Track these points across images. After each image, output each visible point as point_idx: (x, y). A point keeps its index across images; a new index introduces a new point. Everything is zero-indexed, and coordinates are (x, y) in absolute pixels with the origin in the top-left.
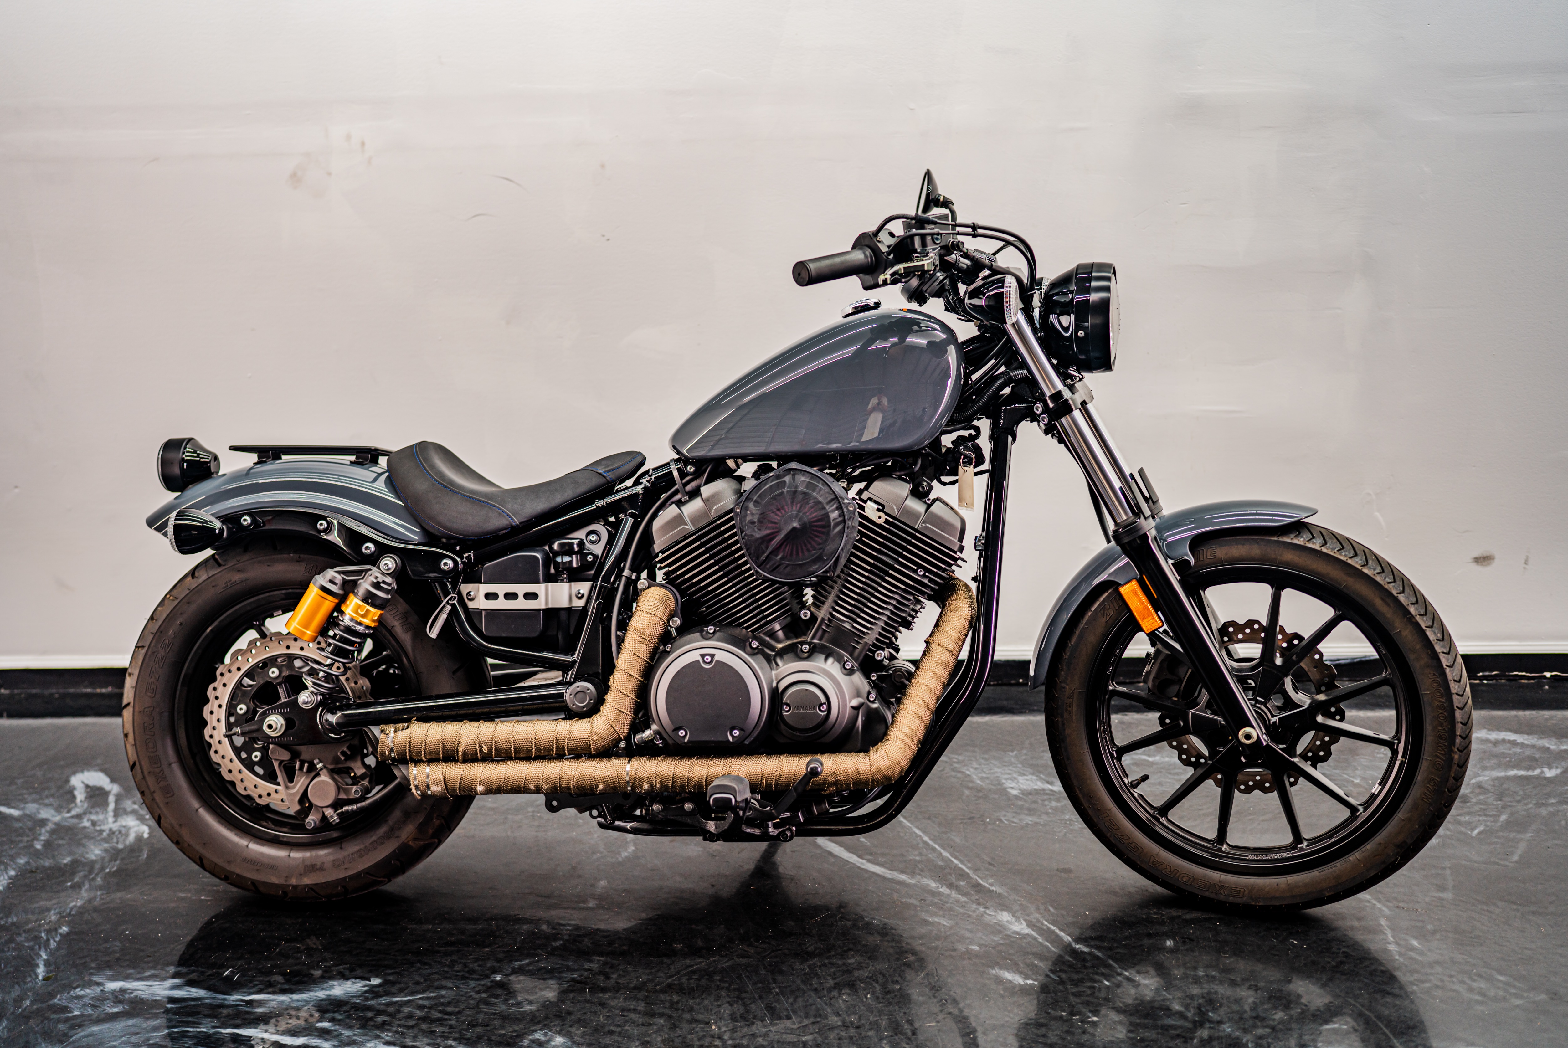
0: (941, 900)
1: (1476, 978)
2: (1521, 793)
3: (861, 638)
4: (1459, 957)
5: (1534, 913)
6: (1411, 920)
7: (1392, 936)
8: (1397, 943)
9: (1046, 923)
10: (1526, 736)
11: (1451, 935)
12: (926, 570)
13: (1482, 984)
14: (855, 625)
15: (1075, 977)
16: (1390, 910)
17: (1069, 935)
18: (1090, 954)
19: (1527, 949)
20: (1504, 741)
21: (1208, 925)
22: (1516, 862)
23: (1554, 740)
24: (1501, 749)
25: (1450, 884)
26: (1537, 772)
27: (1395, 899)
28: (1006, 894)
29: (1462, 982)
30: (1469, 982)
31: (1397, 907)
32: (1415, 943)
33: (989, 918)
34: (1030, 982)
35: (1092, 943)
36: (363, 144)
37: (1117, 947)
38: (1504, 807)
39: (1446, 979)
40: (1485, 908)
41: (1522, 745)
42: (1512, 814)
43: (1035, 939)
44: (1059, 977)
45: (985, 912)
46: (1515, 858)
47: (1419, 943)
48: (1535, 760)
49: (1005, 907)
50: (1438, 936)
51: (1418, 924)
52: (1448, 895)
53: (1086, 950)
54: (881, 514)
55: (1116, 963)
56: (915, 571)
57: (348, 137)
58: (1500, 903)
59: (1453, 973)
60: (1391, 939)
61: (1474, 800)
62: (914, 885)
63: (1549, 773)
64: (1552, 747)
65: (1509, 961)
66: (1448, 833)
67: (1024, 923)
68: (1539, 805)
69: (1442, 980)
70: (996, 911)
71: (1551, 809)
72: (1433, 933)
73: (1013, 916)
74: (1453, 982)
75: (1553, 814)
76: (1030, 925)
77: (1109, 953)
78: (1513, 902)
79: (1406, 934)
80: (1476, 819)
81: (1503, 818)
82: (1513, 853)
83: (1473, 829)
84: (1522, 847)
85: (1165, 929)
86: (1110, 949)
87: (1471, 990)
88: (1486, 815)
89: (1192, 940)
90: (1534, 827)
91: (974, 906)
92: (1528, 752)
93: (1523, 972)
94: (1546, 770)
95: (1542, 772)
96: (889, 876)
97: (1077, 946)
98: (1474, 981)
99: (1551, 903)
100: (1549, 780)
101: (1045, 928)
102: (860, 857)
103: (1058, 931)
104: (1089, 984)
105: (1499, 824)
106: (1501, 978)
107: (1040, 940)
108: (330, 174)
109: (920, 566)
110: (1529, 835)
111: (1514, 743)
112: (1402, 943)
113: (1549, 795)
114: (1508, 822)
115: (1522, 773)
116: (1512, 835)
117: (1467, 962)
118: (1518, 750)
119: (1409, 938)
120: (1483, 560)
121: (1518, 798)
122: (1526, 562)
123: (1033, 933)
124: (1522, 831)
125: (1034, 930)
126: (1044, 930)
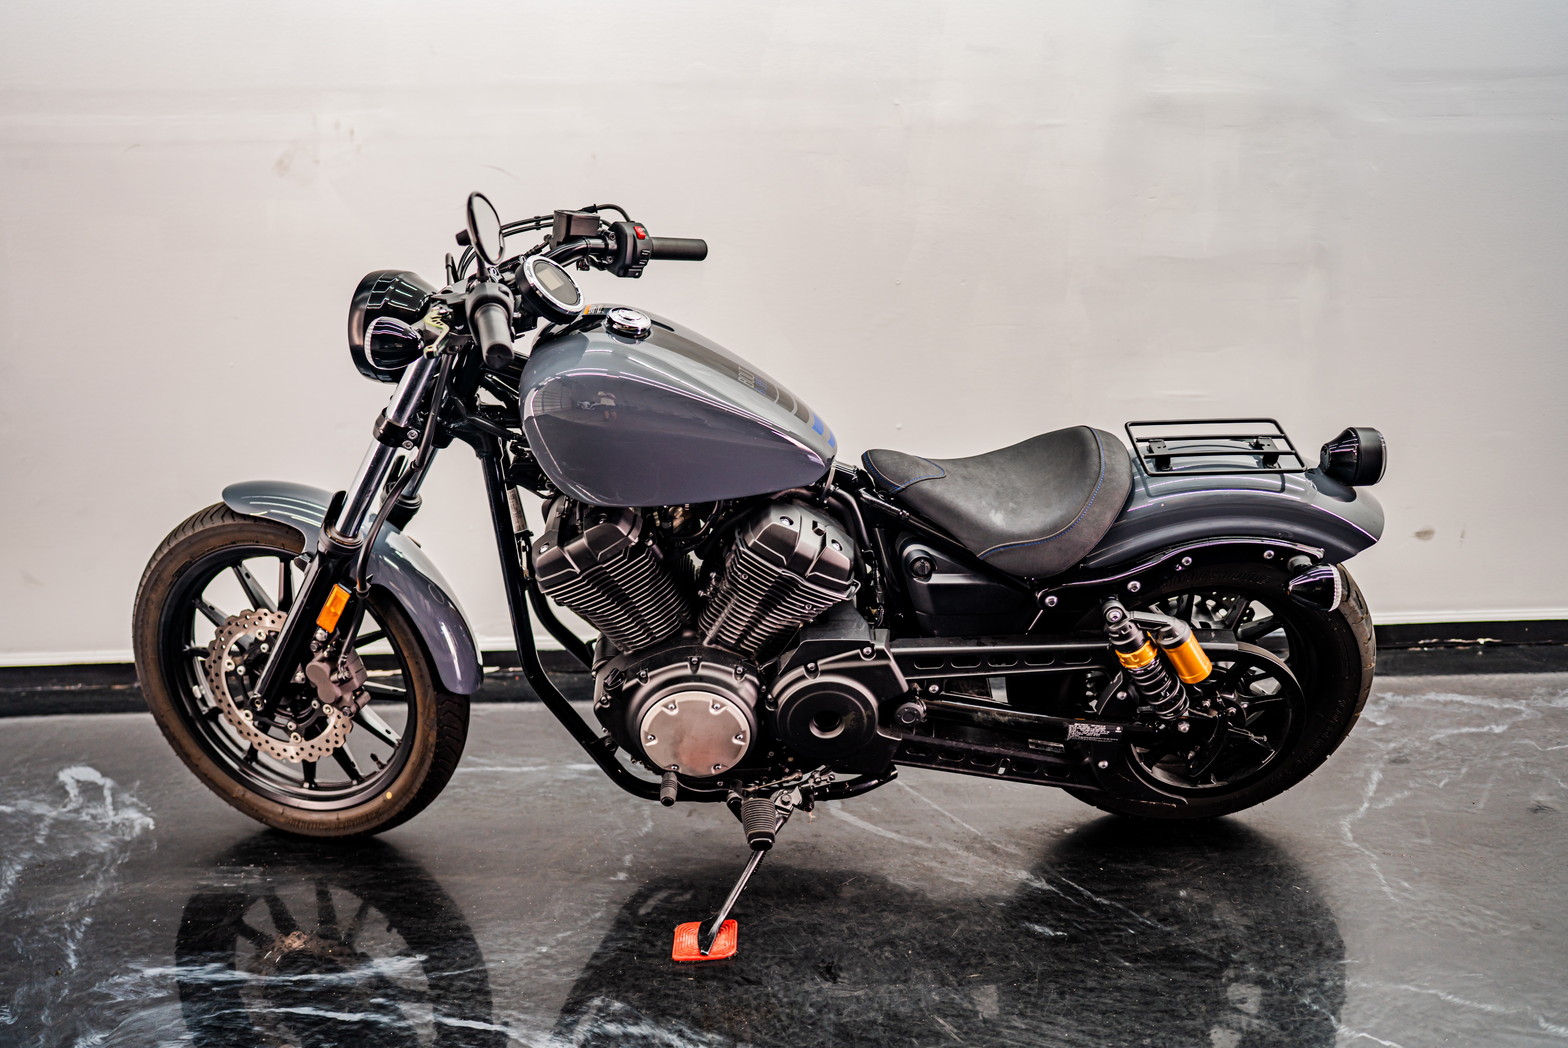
0: (960, 861)
1: (1466, 913)
2: (1475, 748)
4: (1447, 895)
5: (1507, 854)
6: (1399, 864)
7: (1385, 879)
8: (1390, 886)
9: (1063, 879)
10: (1471, 697)
11: (1437, 876)
13: (1472, 919)
15: (1101, 926)
16: (1378, 856)
17: (1087, 889)
18: (1111, 906)
19: (1506, 886)
20: (1452, 702)
21: (1214, 875)
22: (1483, 810)
23: (1496, 700)
24: (1450, 709)
25: (1428, 831)
26: (1486, 729)
27: (1381, 846)
28: (1021, 854)
29: (1454, 917)
30: (1460, 917)
31: (1384, 853)
32: (1406, 885)
33: (1009, 875)
34: (1060, 933)
35: (1110, 896)
36: (352, 132)
37: (1135, 899)
38: (1463, 761)
39: (1439, 914)
40: (1463, 851)
41: (1469, 705)
42: (1471, 767)
43: (1057, 894)
44: (1086, 927)
45: (1004, 871)
46: (1481, 805)
47: (1410, 885)
48: (1482, 718)
50: (1425, 878)
51: (1406, 868)
52: (1427, 841)
53: (1106, 902)
55: (1136, 913)
57: (337, 125)
58: (1475, 847)
59: (1446, 910)
60: (1384, 882)
61: (1435, 755)
62: (934, 848)
63: (1498, 730)
64: (1496, 706)
65: (1493, 897)
66: (1417, 785)
67: (1045, 881)
68: (1495, 758)
69: (1435, 916)
70: (1015, 870)
71: (1505, 762)
72: (1421, 875)
73: (1032, 874)
74: (1446, 917)
75: (1507, 766)
76: (1049, 882)
77: (1128, 904)
78: (1486, 845)
79: (1397, 877)
80: (1440, 772)
81: (1464, 770)
82: (1478, 802)
83: (1439, 781)
84: (1485, 795)
85: (1177, 880)
86: (1128, 900)
87: (1464, 924)
88: (1449, 769)
89: (1202, 889)
90: (1492, 778)
91: (993, 866)
92: (1475, 711)
93: (1507, 907)
94: (1494, 726)
95: (1491, 729)
96: (907, 841)
97: (1098, 899)
98: (1464, 916)
99: (1520, 844)
100: (1499, 736)
101: (1064, 883)
102: (875, 824)
103: (1076, 886)
104: (1115, 933)
105: (1461, 776)
106: (1488, 912)
107: (1062, 895)
108: (317, 162)
110: (1490, 785)
111: (1461, 704)
112: (1395, 885)
113: (1500, 749)
114: (1469, 775)
115: (1473, 730)
116: (1475, 785)
117: (1456, 900)
118: (1466, 710)
119: (1399, 880)
120: (1424, 534)
121: (1474, 752)
122: (1462, 536)
123: (1054, 889)
124: (1483, 781)
125: (1054, 886)
126: (1064, 885)
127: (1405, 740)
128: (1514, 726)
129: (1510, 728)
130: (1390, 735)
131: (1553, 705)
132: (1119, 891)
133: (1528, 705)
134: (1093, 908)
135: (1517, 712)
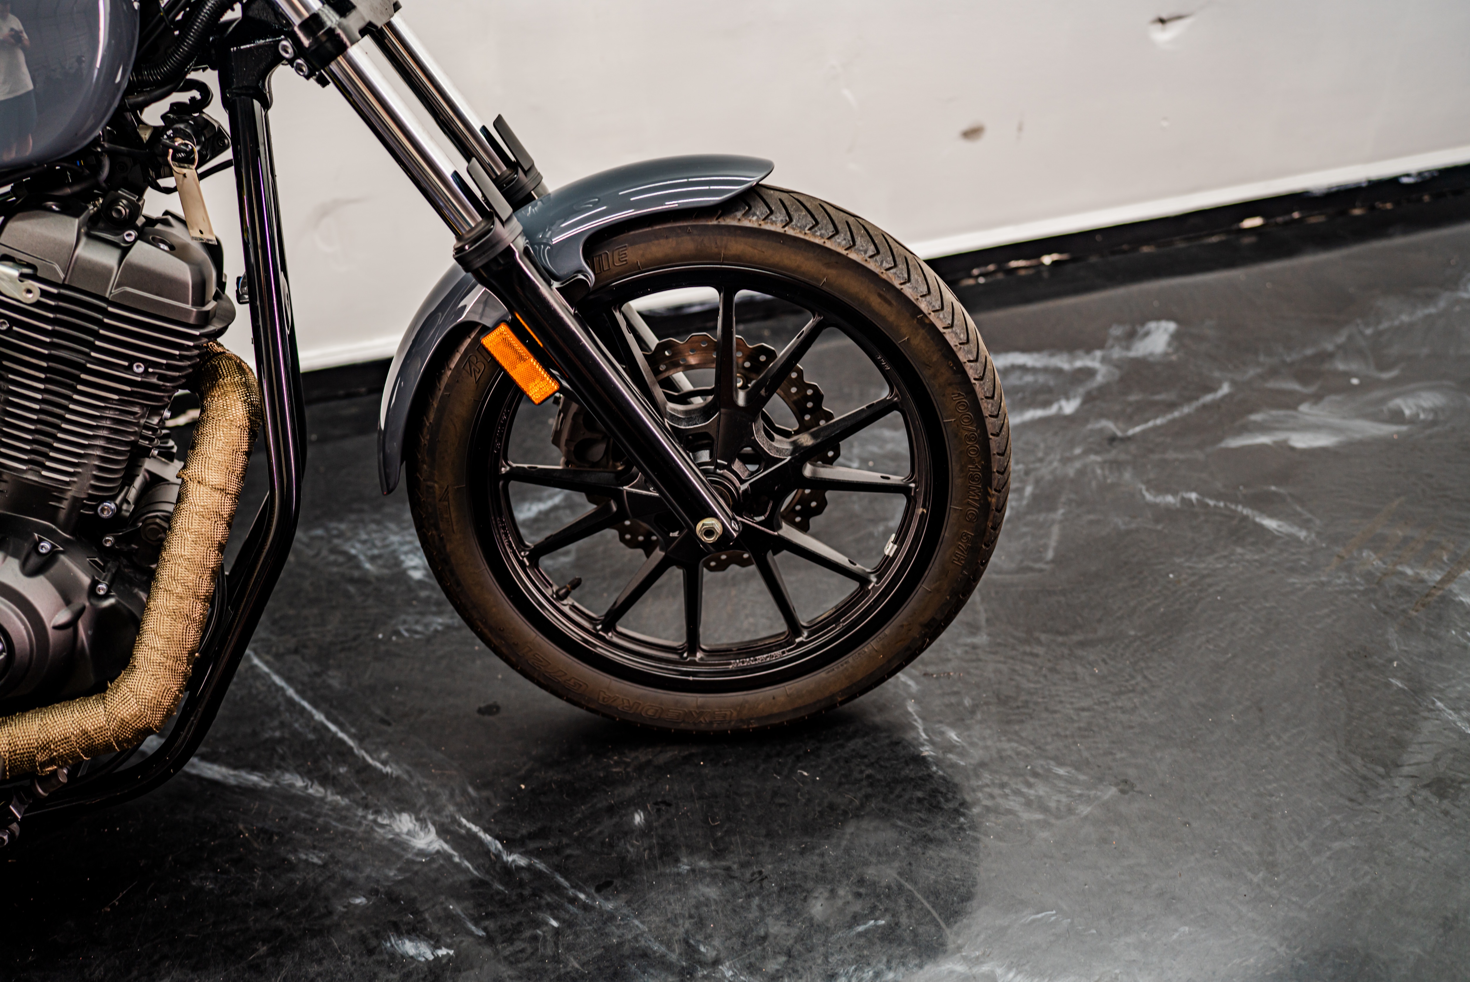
0: (309, 812)
1: (1032, 780)
2: (1042, 445)
3: (63, 491)
4: (1008, 747)
5: (1082, 644)
6: (944, 694)
7: (925, 731)
8: (932, 742)
9: (464, 821)
10: (1036, 356)
11: (993, 709)
12: (148, 364)
13: (1040, 790)
14: (44, 473)
15: (509, 921)
16: (918, 683)
17: (497, 837)
18: (530, 868)
19: (1083, 709)
20: (1014, 368)
21: (689, 769)
22: (1053, 561)
23: (1065, 356)
25: (982, 617)
26: (1053, 410)
28: (405, 777)
29: (1017, 793)
30: (1025, 790)
31: (926, 675)
32: (952, 736)
33: (381, 831)
34: (442, 952)
35: (532, 845)
37: (568, 846)
38: (1027, 473)
39: (996, 791)
40: (1028, 649)
41: (1034, 370)
42: (1037, 482)
43: (449, 858)
44: (485, 929)
45: (375, 821)
46: (1050, 555)
47: (958, 736)
48: (1049, 390)
49: (404, 805)
50: (979, 716)
51: (953, 700)
52: (982, 639)
53: (522, 862)
54: (30, 283)
55: (567, 879)
56: (129, 369)
58: (1043, 637)
59: (1005, 779)
60: (924, 736)
62: (271, 789)
63: (1069, 407)
64: (1066, 366)
65: (1066, 737)
67: (433, 829)
68: (1066, 461)
69: (992, 796)
70: (391, 816)
71: (1078, 465)
72: (973, 711)
73: (418, 819)
74: (1006, 796)
75: (1081, 472)
76: (443, 832)
77: (556, 859)
78: (1059, 633)
79: (940, 722)
81: (1029, 490)
82: (1045, 547)
84: (1056, 531)
85: (632, 791)
86: (557, 850)
87: (1028, 804)
89: (669, 805)
90: (1063, 499)
91: (360, 812)
92: (1041, 379)
93: (1086, 754)
94: (1063, 403)
95: (1060, 408)
96: (232, 781)
97: (510, 859)
98: (1030, 785)
99: (1100, 621)
100: (1070, 419)
101: (463, 831)
103: (482, 834)
104: (528, 934)
105: (1025, 502)
106: (1061, 771)
107: (457, 859)
109: (132, 360)
110: (1061, 511)
111: (1024, 369)
112: (937, 739)
113: (1072, 444)
114: (1035, 497)
115: (1039, 414)
116: (1041, 517)
117: (1018, 754)
118: (1029, 378)
119: (945, 728)
120: (972, 133)
121: (1040, 454)
122: (1020, 128)
123: (446, 847)
124: (1052, 509)
125: (446, 842)
126: (462, 837)
128: (1089, 399)
129: (1084, 403)
131: (1132, 354)
132: (542, 834)
133: (1104, 360)
134: (501, 882)
135: (1089, 373)
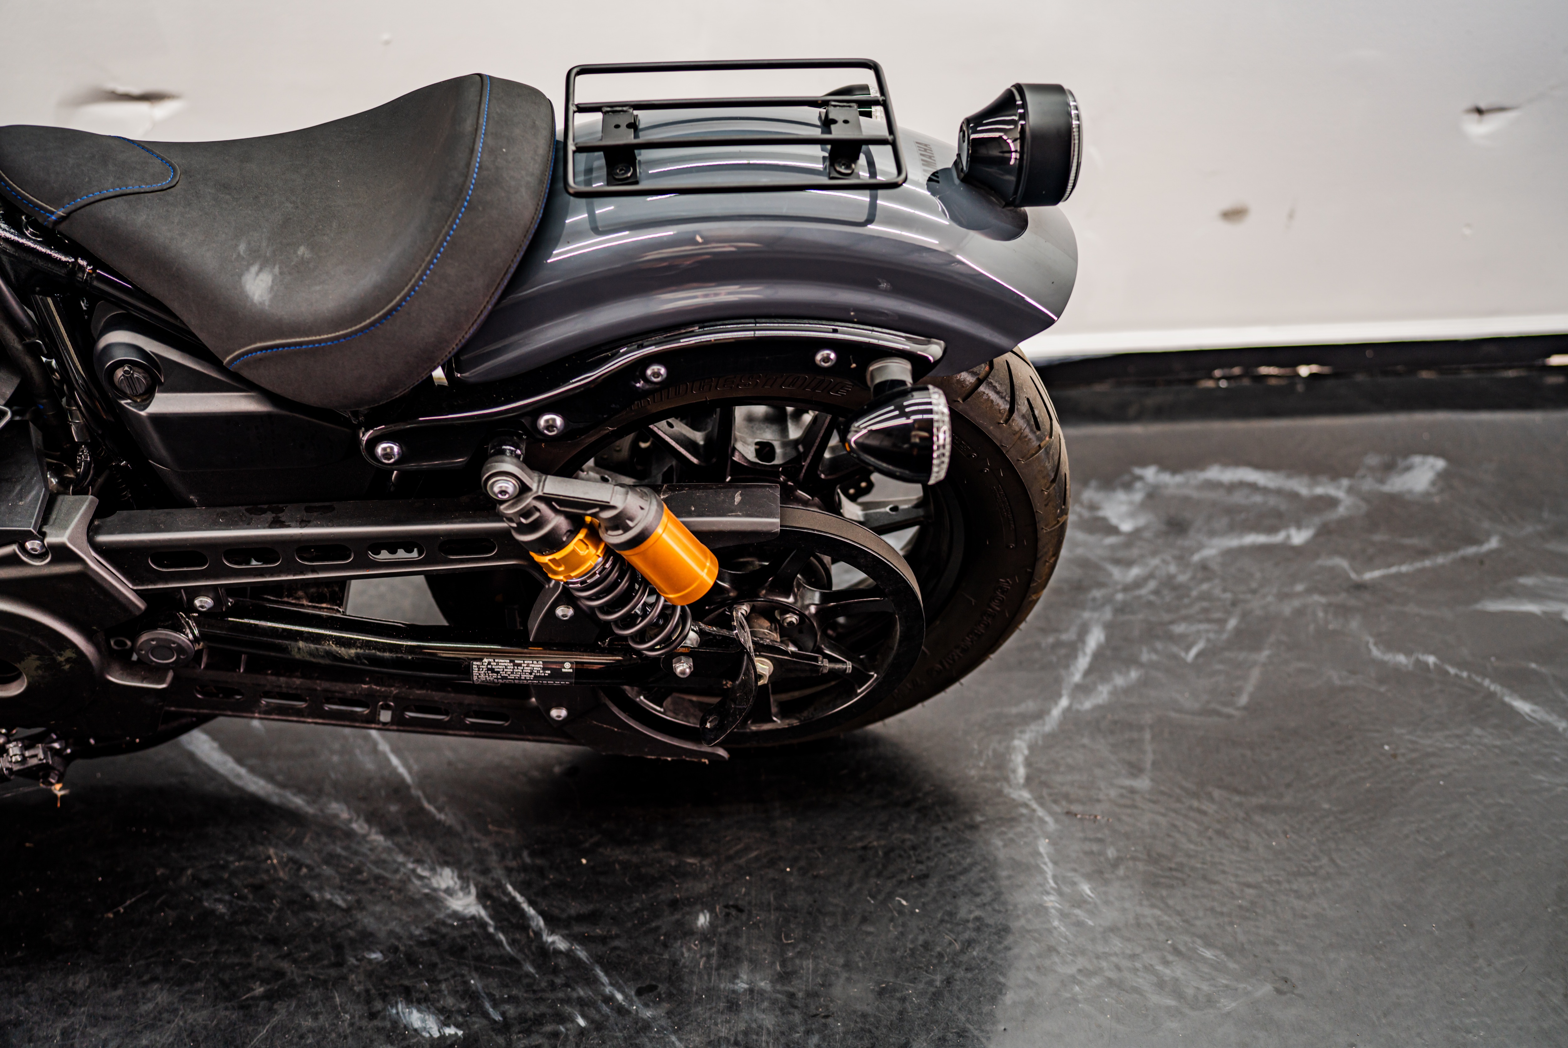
0: (346, 848)
1: (1170, 958)
2: (1258, 575)
4: (1149, 913)
5: (1263, 809)
6: (1085, 839)
7: (1055, 878)
8: (1060, 893)
9: (510, 888)
10: (1270, 474)
11: (1141, 866)
13: (1178, 970)
15: (531, 1011)
16: (1057, 821)
17: (541, 913)
18: (569, 955)
19: (1249, 886)
20: (1242, 484)
21: (771, 873)
22: (1245, 708)
23: (1306, 480)
24: (1236, 499)
25: (1149, 758)
26: (1281, 537)
27: (1066, 797)
28: (459, 828)
29: (1149, 969)
30: (1160, 968)
31: (1068, 813)
32: (1086, 888)
33: (417, 883)
34: (450, 1031)
35: (577, 929)
37: (617, 936)
38: (1234, 604)
39: (1125, 963)
40: (1195, 804)
41: (1265, 491)
42: (1244, 616)
43: (483, 925)
44: (503, 1014)
45: (413, 871)
46: (1243, 700)
47: (1092, 890)
48: (1279, 515)
49: (448, 858)
50: (1121, 872)
51: (1095, 847)
52: (1143, 783)
53: (562, 945)
55: (607, 974)
58: (1217, 793)
59: (1138, 950)
60: (1052, 883)
61: (1194, 593)
62: (314, 816)
63: (1299, 537)
64: (1304, 491)
65: (1222, 914)
66: (1154, 657)
67: (473, 890)
68: (1283, 596)
69: (1118, 968)
70: (433, 870)
71: (1296, 603)
72: (1115, 864)
73: (460, 877)
74: (1135, 970)
75: (1300, 612)
76: (483, 896)
77: (601, 949)
78: (1237, 792)
79: (1075, 870)
80: (1194, 628)
81: (1232, 623)
82: (1239, 691)
83: (1188, 649)
84: (1255, 675)
85: (702, 887)
86: (604, 940)
87: (1161, 984)
88: (1209, 621)
89: (740, 910)
90: (1272, 638)
91: (400, 858)
92: (1272, 501)
93: (1242, 938)
94: (1293, 532)
95: (1288, 537)
96: (275, 800)
97: (550, 939)
98: (1166, 963)
99: (1288, 786)
100: (1298, 551)
101: (506, 899)
102: (240, 761)
103: (525, 906)
104: (549, 1028)
105: (1225, 636)
106: (1208, 954)
107: (491, 930)
110: (1266, 653)
111: (1253, 487)
112: (1067, 890)
113: (1294, 578)
114: (1238, 632)
115: (1261, 539)
116: (1242, 656)
117: (1160, 924)
118: (1258, 498)
119: (1077, 878)
120: (1234, 214)
121: (1254, 585)
122: (1291, 216)
123: (483, 913)
124: (1256, 648)
125: (485, 907)
126: (504, 905)
127: (1155, 562)
128: (1324, 531)
129: (1317, 535)
130: (1135, 552)
131: (1387, 488)
132: (592, 918)
133: (1350, 490)
134: (533, 963)
135: (1332, 502)
